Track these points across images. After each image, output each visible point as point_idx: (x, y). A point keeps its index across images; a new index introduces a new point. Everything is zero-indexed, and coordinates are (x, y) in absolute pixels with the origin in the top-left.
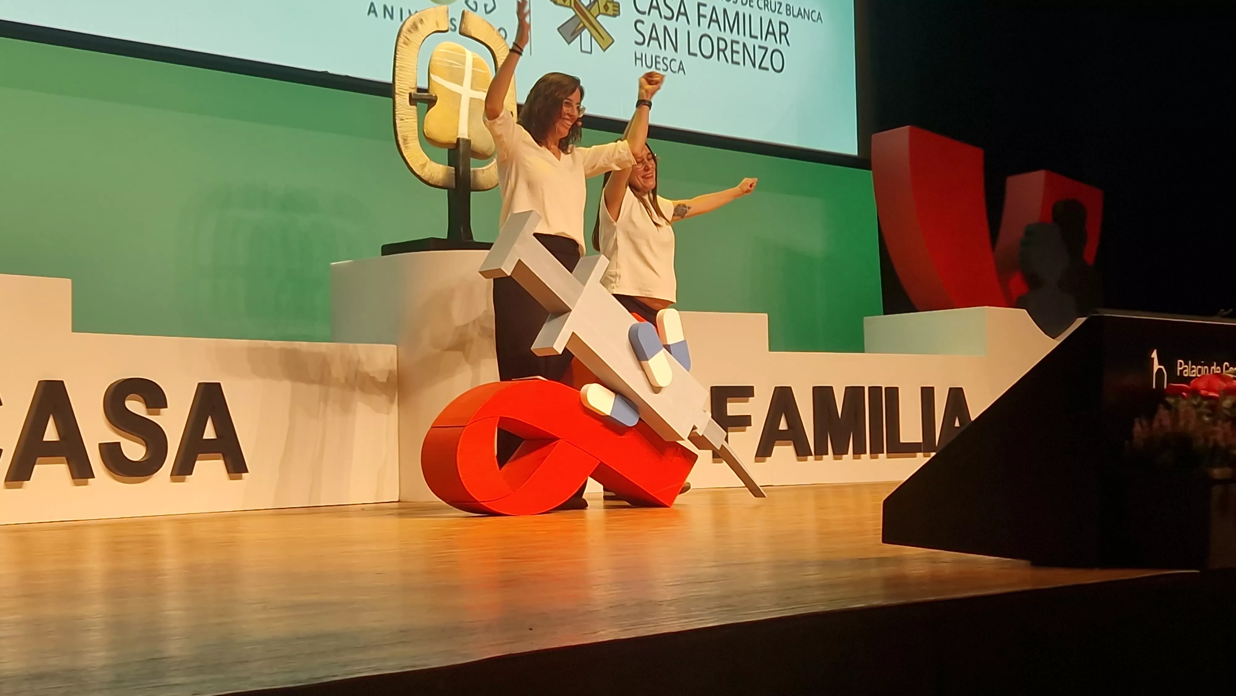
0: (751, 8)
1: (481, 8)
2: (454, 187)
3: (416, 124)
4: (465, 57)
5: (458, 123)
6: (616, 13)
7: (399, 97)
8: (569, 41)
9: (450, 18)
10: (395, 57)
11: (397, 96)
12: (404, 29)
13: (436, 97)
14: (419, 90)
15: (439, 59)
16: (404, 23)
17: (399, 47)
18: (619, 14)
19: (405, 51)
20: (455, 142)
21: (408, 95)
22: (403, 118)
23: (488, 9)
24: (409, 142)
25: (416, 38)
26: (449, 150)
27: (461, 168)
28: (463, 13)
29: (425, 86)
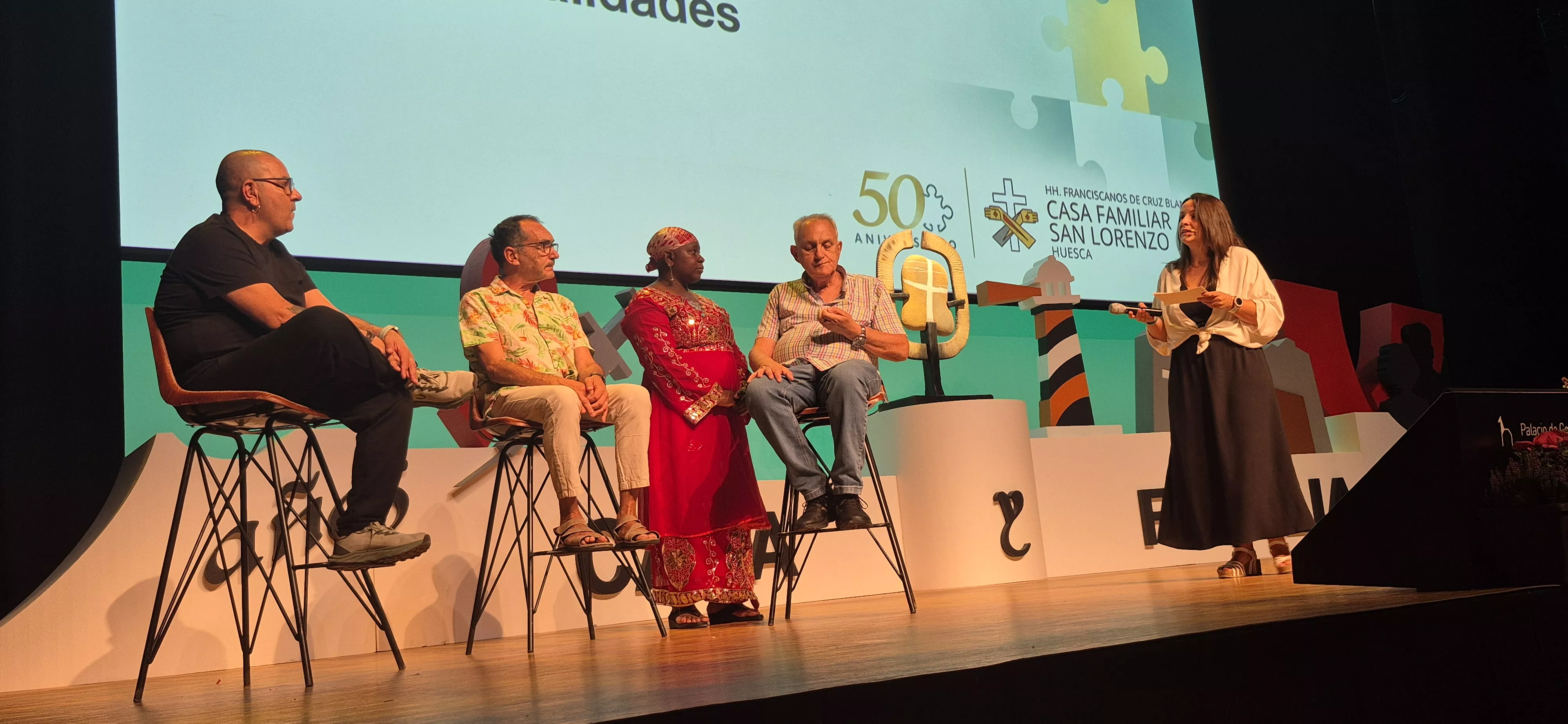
0: (1138, 205)
1: (935, 228)
2: (927, 358)
4: (927, 264)
5: (926, 312)
6: (1035, 220)
8: (1002, 245)
9: (913, 238)
10: (877, 270)
12: (882, 249)
13: (909, 295)
14: (896, 291)
15: (908, 266)
16: (882, 245)
17: (879, 262)
18: (1038, 221)
19: (883, 265)
20: (924, 324)
23: (941, 228)
25: (891, 255)
26: (921, 331)
27: (931, 344)
28: (923, 233)
29: (902, 288)
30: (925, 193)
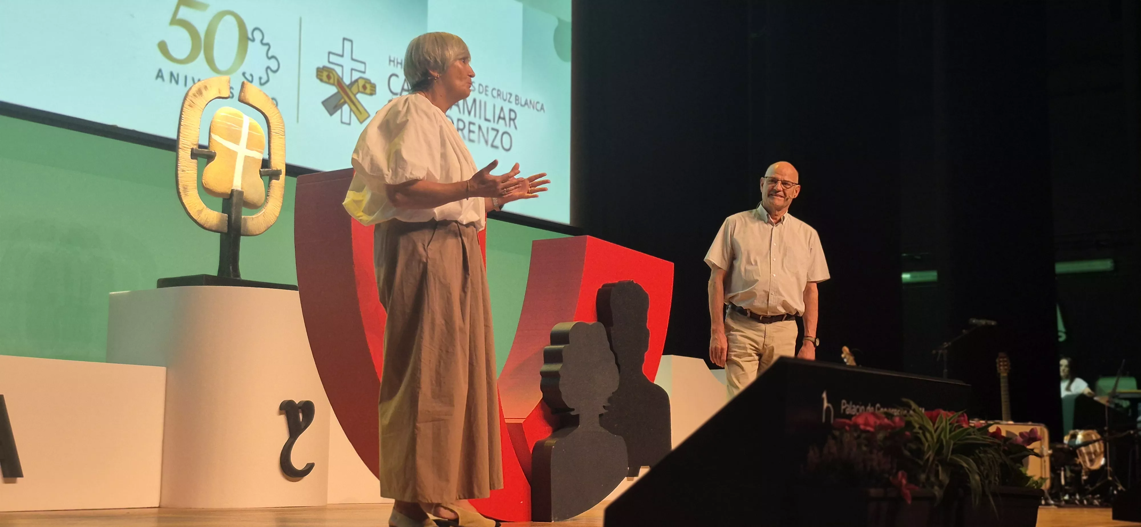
0: (486, 96)
1: (256, 81)
2: (227, 232)
3: (196, 175)
4: (242, 121)
5: (234, 176)
7: (183, 151)
8: (331, 113)
9: (230, 87)
10: (180, 117)
11: (180, 150)
12: (190, 94)
13: (215, 153)
14: (201, 147)
15: (219, 121)
16: (189, 89)
17: (184, 108)
18: (376, 94)
19: (189, 112)
20: (229, 192)
21: (191, 150)
22: (184, 170)
23: (263, 81)
24: (188, 190)
25: (200, 102)
26: (224, 199)
27: (233, 215)
28: (242, 83)
29: (205, 143)
30: (250, 36)
